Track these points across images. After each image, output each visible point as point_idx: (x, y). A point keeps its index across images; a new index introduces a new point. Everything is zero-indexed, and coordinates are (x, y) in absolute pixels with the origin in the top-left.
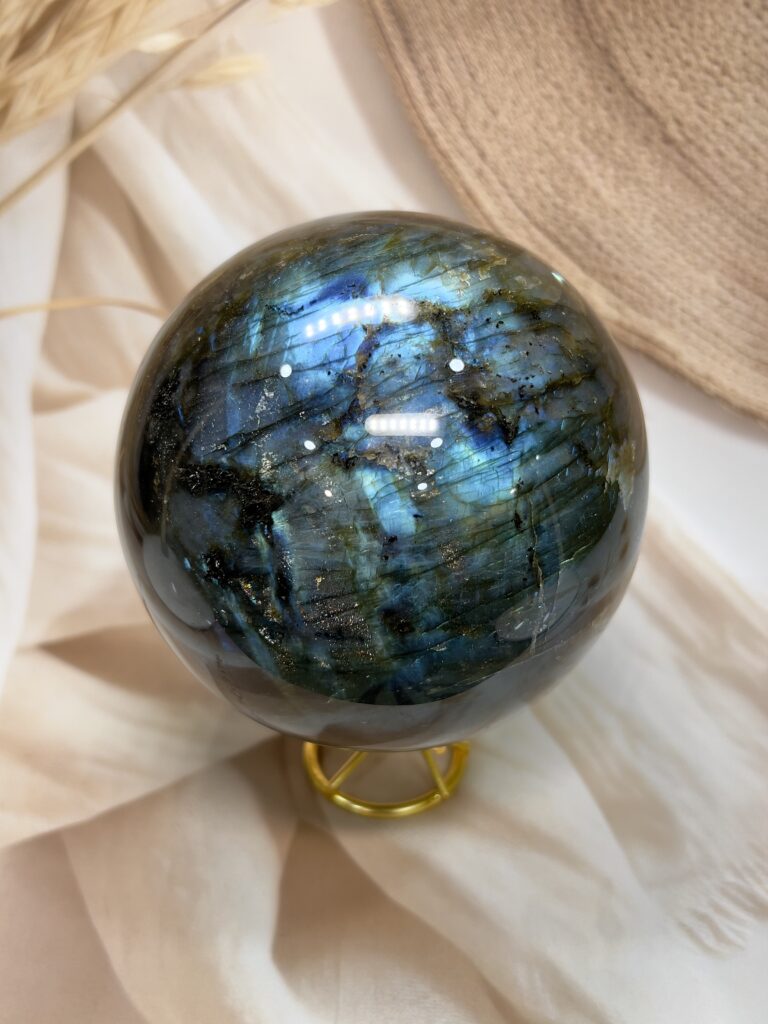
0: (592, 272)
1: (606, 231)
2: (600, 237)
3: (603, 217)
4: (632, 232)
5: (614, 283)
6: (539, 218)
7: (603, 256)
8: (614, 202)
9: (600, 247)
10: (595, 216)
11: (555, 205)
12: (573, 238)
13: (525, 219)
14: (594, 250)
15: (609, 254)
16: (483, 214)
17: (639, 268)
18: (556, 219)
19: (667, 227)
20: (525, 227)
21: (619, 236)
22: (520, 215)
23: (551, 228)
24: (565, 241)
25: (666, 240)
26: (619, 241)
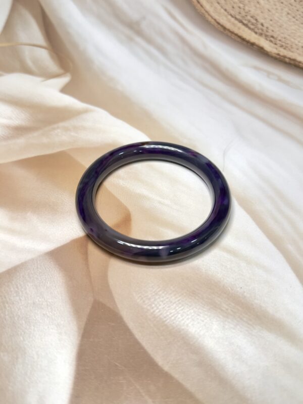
0: (261, 34)
1: (265, 19)
2: (262, 21)
3: (262, 12)
4: (277, 19)
5: (272, 39)
6: (232, 13)
7: (265, 29)
8: (267, 6)
9: (262, 25)
10: (258, 12)
11: (240, 8)
12: (249, 21)
13: (226, 13)
14: (260, 26)
15: (267, 28)
16: (205, 10)
17: (283, 33)
18: (240, 13)
19: (294, 17)
20: (226, 16)
21: (271, 20)
22: (223, 11)
23: (238, 17)
24: (245, 22)
25: (294, 22)
26: (271, 22)
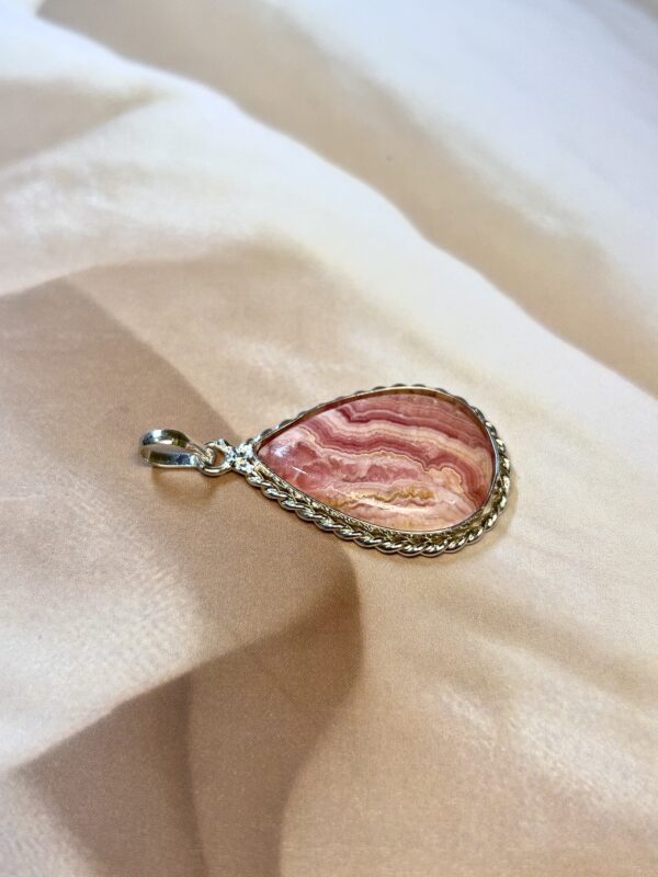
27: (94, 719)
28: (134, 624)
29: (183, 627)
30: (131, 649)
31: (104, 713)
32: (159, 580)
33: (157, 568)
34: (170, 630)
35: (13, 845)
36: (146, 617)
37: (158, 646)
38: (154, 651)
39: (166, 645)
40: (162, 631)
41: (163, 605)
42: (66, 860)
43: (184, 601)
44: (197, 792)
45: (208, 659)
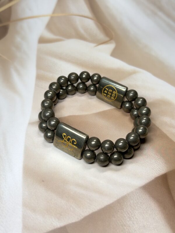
27: (151, 180)
28: (155, 165)
29: (163, 166)
30: (155, 169)
31: (153, 179)
32: (157, 157)
33: (156, 156)
34: (161, 166)
35: (143, 199)
36: (156, 163)
37: (160, 168)
38: (159, 169)
39: (161, 168)
40: (160, 166)
41: (159, 162)
42: (152, 202)
43: (162, 161)
44: (172, 192)
45: (169, 171)
